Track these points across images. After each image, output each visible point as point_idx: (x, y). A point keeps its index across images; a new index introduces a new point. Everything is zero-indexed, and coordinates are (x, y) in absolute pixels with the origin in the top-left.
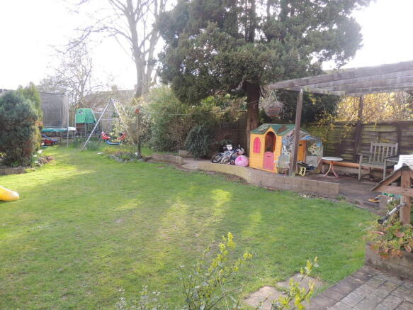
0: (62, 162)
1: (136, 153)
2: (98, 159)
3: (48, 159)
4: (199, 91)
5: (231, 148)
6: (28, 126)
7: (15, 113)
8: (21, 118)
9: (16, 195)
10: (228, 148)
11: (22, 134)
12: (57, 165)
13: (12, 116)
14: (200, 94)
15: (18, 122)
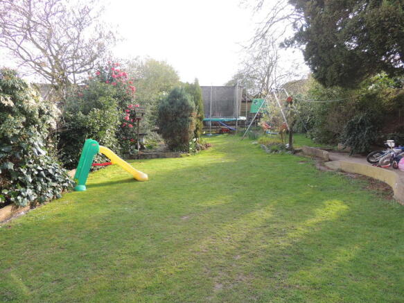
0: (217, 150)
1: (288, 145)
2: (249, 148)
3: (207, 146)
4: (339, 72)
5: (393, 145)
6: (186, 117)
7: (175, 107)
8: (180, 111)
9: (146, 176)
10: (389, 145)
11: (180, 124)
12: (212, 152)
13: (173, 109)
14: (341, 74)
15: (177, 114)
